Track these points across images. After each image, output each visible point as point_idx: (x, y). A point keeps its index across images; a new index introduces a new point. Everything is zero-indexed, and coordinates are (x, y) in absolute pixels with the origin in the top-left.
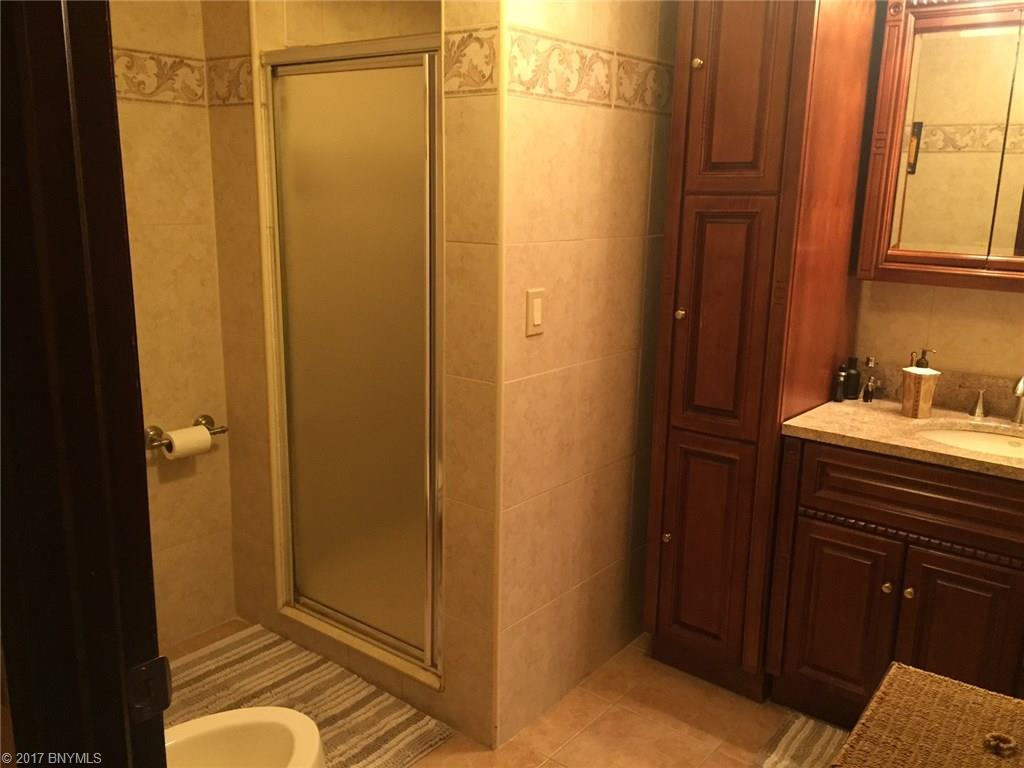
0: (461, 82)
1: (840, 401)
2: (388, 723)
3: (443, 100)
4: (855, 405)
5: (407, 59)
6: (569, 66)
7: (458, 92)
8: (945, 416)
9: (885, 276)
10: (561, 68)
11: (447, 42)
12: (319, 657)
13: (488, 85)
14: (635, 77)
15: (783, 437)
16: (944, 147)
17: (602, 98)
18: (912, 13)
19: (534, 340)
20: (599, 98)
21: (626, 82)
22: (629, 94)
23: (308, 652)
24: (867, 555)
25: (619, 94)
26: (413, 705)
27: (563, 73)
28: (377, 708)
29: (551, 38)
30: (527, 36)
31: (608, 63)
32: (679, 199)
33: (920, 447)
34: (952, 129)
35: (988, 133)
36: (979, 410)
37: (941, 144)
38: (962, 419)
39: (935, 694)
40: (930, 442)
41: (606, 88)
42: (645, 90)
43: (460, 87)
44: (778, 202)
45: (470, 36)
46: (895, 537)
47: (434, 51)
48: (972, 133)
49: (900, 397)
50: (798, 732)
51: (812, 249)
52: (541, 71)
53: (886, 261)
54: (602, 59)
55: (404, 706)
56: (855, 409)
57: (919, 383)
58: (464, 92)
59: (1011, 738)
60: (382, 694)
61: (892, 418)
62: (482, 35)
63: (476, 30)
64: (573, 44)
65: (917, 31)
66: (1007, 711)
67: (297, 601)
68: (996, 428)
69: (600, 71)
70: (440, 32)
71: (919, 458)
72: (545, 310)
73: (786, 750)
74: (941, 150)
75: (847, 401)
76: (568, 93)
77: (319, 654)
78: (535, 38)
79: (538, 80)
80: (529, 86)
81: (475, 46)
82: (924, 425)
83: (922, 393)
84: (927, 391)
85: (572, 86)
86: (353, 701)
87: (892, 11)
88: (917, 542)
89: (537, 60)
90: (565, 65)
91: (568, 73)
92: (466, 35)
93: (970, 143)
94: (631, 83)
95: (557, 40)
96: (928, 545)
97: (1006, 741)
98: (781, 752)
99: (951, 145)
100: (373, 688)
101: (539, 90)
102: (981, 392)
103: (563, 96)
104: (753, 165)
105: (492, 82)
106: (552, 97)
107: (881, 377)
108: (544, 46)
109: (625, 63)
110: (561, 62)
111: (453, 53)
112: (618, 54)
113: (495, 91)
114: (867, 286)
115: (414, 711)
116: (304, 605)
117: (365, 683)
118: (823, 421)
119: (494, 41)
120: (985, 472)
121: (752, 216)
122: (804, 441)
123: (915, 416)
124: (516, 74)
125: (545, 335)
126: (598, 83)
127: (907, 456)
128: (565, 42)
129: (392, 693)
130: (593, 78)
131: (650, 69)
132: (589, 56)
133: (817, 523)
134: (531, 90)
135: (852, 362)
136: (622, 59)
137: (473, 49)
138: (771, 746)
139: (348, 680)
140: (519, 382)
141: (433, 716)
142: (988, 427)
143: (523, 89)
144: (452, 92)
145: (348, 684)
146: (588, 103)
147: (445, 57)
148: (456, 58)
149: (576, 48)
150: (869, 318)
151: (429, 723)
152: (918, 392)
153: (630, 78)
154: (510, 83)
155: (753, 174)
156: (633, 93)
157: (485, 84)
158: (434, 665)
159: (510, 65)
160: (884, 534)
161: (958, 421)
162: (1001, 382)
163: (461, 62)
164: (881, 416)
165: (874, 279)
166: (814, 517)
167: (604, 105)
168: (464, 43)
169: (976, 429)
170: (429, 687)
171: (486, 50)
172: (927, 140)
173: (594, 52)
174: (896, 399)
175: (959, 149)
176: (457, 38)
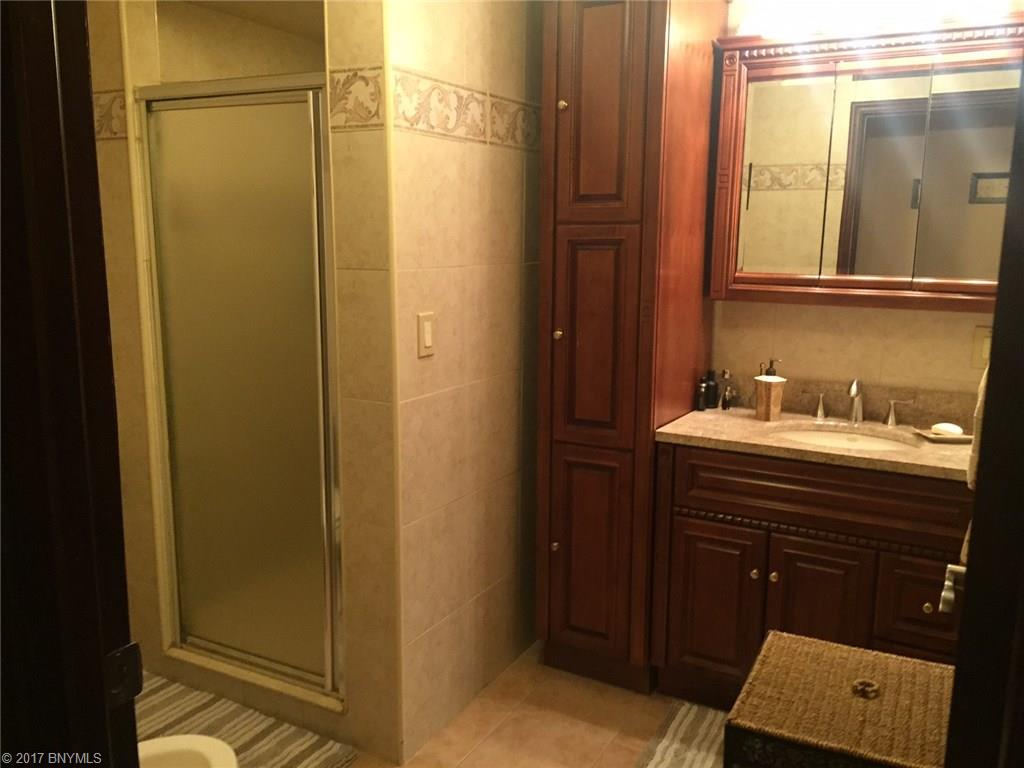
0: (347, 118)
1: (702, 410)
2: (291, 751)
3: (330, 134)
4: (716, 413)
5: (293, 96)
6: (448, 105)
7: (345, 127)
8: (793, 418)
9: (734, 296)
10: (440, 107)
11: (332, 80)
12: (212, 696)
13: (375, 121)
14: (506, 117)
15: (657, 444)
16: (771, 185)
17: (478, 136)
18: (745, 64)
19: (426, 362)
20: (475, 135)
21: (498, 120)
22: (502, 131)
23: (198, 692)
24: (735, 546)
25: (492, 131)
26: (315, 732)
27: (442, 112)
28: (278, 739)
29: (431, 79)
30: (408, 75)
31: (482, 103)
32: (551, 228)
33: (775, 445)
34: (777, 170)
35: (808, 172)
36: (820, 412)
37: (768, 183)
38: (806, 421)
39: (807, 654)
40: (782, 440)
41: (481, 125)
42: (515, 129)
43: (346, 122)
44: (642, 230)
45: (355, 75)
46: (759, 527)
47: (318, 89)
48: (794, 173)
49: (754, 405)
50: (685, 716)
51: (672, 273)
52: (423, 108)
53: (734, 283)
54: (476, 99)
55: (306, 733)
56: (717, 416)
57: (769, 389)
58: (350, 127)
59: (874, 683)
60: (282, 725)
61: (748, 422)
62: (368, 74)
63: (361, 70)
64: (450, 84)
65: (750, 80)
66: (867, 661)
67: (183, 640)
68: (836, 426)
69: (475, 110)
70: (324, 70)
71: (775, 454)
72: (434, 333)
73: (675, 735)
74: (769, 188)
75: (708, 410)
76: (448, 130)
77: (211, 693)
78: (415, 78)
79: (420, 117)
80: (413, 122)
81: (360, 84)
82: (776, 428)
83: (772, 399)
84: (776, 395)
85: (451, 124)
86: (252, 734)
87: (727, 62)
88: (778, 530)
89: (419, 99)
90: (444, 103)
91: (447, 111)
92: (351, 74)
93: (793, 182)
94: (503, 122)
95: (436, 80)
96: (787, 532)
97: (869, 685)
98: (671, 736)
99: (777, 183)
100: (271, 720)
101: (421, 126)
102: (821, 396)
103: (444, 132)
104: (617, 197)
105: (378, 118)
106: (433, 133)
107: (735, 387)
108: (425, 85)
109: (498, 104)
110: (440, 101)
111: (338, 91)
112: (491, 95)
113: (382, 126)
114: (719, 306)
115: (316, 738)
116: (193, 645)
117: (263, 717)
118: (690, 428)
119: (379, 80)
120: (831, 462)
121: (619, 243)
122: (676, 446)
123: (767, 419)
124: (401, 112)
125: (435, 356)
126: (474, 121)
127: (765, 453)
128: (443, 83)
129: (292, 723)
130: (469, 117)
131: (519, 110)
132: (465, 97)
133: (691, 520)
134: (415, 126)
135: (710, 375)
136: (494, 100)
137: (358, 87)
138: (662, 733)
139: (244, 716)
140: (414, 402)
141: (336, 740)
142: (828, 426)
143: (408, 125)
144: (338, 127)
145: (245, 719)
146: (466, 139)
147: (331, 94)
148: (341, 95)
149: (453, 88)
150: (721, 335)
151: (334, 748)
152: (769, 398)
153: (502, 117)
154: (396, 119)
155: (617, 204)
156: (505, 131)
157: (372, 120)
158: (335, 689)
159: (395, 102)
160: (750, 526)
161: (803, 422)
162: (837, 387)
163: (346, 99)
164: (740, 421)
165: (725, 299)
166: (687, 515)
167: (481, 142)
168: (348, 82)
169: (819, 429)
170: (332, 712)
171: (371, 88)
172: (756, 179)
173: (470, 93)
174: (750, 407)
175: (784, 187)
176: (342, 77)
